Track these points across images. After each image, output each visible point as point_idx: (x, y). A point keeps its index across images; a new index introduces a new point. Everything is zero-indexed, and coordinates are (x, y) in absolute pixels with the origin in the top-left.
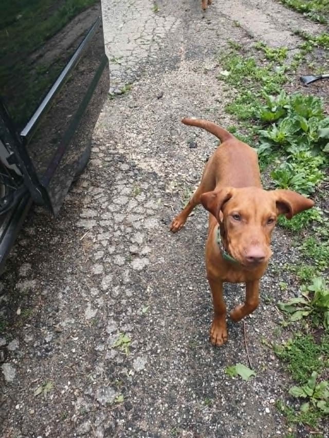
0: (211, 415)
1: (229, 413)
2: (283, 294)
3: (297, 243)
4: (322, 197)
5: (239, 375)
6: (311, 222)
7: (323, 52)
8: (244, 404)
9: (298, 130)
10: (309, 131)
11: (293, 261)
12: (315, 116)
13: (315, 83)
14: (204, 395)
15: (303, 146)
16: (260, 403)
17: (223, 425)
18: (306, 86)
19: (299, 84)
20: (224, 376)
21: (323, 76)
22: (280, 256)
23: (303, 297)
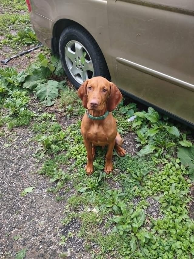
0: (22, 216)
1: (30, 209)
2: (32, 152)
3: (30, 129)
4: (33, 107)
5: (27, 193)
6: (32, 118)
7: (7, 48)
8: (35, 201)
9: (8, 83)
10: (14, 82)
11: (32, 137)
12: (13, 75)
13: (9, 62)
14: (15, 211)
15: (15, 90)
16: (41, 195)
17: (30, 215)
18: (6, 65)
19: (2, 65)
20: (21, 198)
21: (12, 58)
22: (25, 138)
23: (41, 147)
